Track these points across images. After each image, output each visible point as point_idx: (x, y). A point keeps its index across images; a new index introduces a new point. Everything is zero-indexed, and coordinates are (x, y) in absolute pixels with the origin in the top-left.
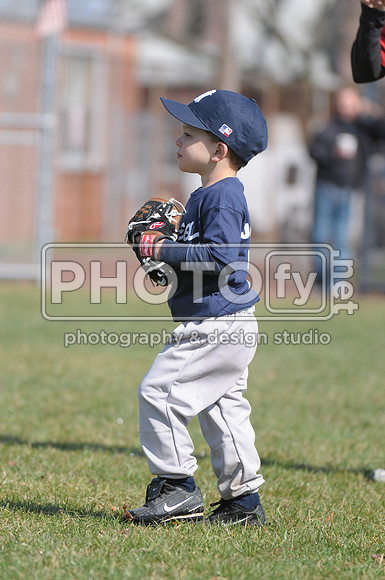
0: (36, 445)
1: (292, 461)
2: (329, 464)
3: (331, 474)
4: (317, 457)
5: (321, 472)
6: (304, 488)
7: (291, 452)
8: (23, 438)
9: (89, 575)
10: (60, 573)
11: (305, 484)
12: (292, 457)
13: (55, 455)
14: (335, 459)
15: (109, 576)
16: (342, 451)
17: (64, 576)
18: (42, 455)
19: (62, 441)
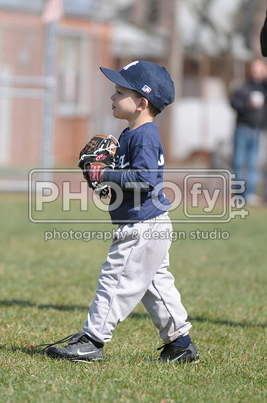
0: (41, 307)
1: (219, 318)
2: (244, 321)
3: (246, 327)
4: (236, 315)
5: (239, 326)
6: (227, 337)
7: (218, 312)
8: (32, 302)
9: (78, 397)
10: (57, 396)
11: (228, 334)
12: (219, 315)
13: (54, 314)
14: (248, 317)
15: (92, 398)
16: (254, 312)
17: (61, 398)
18: (45, 313)
19: (60, 304)
